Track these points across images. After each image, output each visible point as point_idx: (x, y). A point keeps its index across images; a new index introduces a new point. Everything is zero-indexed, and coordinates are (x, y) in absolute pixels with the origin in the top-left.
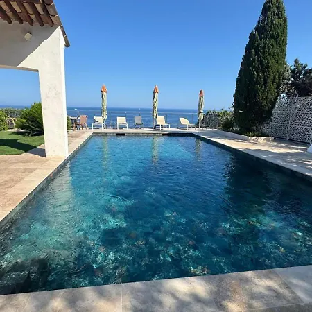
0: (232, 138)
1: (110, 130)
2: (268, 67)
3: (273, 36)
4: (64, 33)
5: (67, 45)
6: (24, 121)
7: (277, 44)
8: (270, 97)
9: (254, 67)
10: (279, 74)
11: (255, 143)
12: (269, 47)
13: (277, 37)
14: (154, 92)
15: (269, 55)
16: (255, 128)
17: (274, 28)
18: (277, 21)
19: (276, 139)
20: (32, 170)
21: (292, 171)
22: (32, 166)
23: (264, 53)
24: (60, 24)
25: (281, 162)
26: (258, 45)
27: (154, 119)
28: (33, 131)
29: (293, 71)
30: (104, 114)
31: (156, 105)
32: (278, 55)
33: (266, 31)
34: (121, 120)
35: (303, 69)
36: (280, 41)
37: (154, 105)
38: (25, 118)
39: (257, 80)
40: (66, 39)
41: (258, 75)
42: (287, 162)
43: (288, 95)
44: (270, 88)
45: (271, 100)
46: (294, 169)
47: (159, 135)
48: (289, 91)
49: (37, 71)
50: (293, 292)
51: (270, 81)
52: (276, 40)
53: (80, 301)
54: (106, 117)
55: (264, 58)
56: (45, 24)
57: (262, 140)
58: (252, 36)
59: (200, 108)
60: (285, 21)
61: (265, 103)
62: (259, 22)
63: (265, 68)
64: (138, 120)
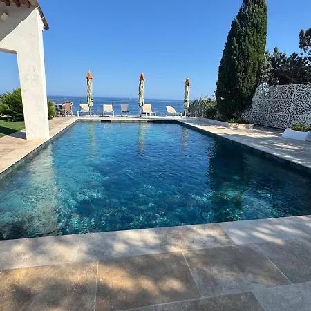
0: (215, 125)
1: (96, 117)
2: (248, 55)
3: (253, 25)
4: (42, 15)
5: (46, 27)
6: (6, 105)
7: (257, 32)
8: (250, 85)
9: (235, 55)
10: (259, 63)
11: (235, 128)
13: (258, 25)
14: (140, 80)
15: (250, 43)
16: (235, 115)
17: (255, 16)
18: (257, 9)
19: (255, 126)
20: (11, 150)
21: (262, 152)
22: (12, 146)
23: (244, 41)
24: (37, 5)
25: (254, 145)
26: (240, 32)
27: (140, 107)
28: (16, 116)
29: (273, 60)
30: (90, 101)
31: (143, 92)
32: (258, 43)
33: (247, 19)
34: (107, 108)
35: (282, 58)
36: (260, 29)
37: (140, 93)
38: (7, 103)
39: (238, 68)
40: (44, 21)
41: (239, 63)
42: (259, 144)
43: (270, 84)
44: (250, 76)
45: (250, 87)
46: (264, 150)
47: (144, 122)
48: (270, 80)
49: (15, 52)
50: (228, 238)
51: (250, 69)
52: (256, 28)
53: (42, 246)
54: (91, 104)
55: (245, 46)
56: (22, 5)
57: (242, 126)
58: (234, 24)
59: (186, 97)
60: (265, 10)
61: (245, 90)
62: (241, 10)
63: (245, 56)
64: (124, 108)
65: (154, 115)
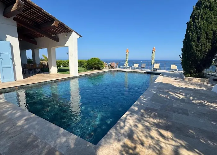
3: (206, 6)
12: (202, 14)
13: (210, 6)
23: (198, 19)
24: (73, 31)
27: (152, 65)
34: (136, 65)
37: (152, 58)
39: (192, 38)
40: (79, 35)
41: (193, 35)
55: (198, 23)
57: (196, 80)
64: (143, 65)
65: (159, 69)
